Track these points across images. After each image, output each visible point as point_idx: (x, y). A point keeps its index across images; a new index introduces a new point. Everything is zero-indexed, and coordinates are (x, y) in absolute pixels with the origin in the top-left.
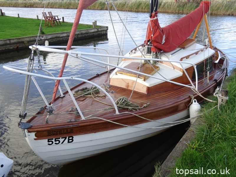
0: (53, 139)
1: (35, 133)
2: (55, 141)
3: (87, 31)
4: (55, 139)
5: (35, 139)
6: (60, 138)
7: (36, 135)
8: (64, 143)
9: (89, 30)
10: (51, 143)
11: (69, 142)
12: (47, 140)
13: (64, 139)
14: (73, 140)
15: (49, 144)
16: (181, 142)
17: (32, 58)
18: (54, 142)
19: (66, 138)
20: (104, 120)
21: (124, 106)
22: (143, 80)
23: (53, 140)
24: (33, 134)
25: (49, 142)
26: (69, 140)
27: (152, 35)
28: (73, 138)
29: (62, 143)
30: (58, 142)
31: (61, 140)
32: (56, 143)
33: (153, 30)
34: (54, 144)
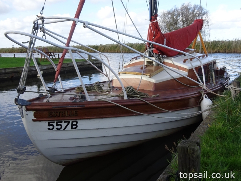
0: (54, 122)
1: (34, 112)
2: (57, 125)
3: (82, 63)
4: (57, 123)
5: (33, 120)
6: (62, 122)
7: (35, 116)
8: (66, 129)
9: (84, 63)
10: (51, 127)
11: (72, 128)
12: (47, 123)
13: (67, 123)
14: (77, 127)
15: (49, 129)
16: (201, 126)
17: (36, 27)
18: (56, 127)
19: (69, 123)
20: (113, 104)
21: (132, 94)
22: (149, 76)
23: (55, 124)
24: (31, 114)
25: (49, 125)
26: (72, 125)
27: (154, 38)
28: (77, 122)
29: (65, 129)
30: (59, 127)
31: (64, 124)
32: (57, 129)
33: (154, 32)
34: (55, 129)
